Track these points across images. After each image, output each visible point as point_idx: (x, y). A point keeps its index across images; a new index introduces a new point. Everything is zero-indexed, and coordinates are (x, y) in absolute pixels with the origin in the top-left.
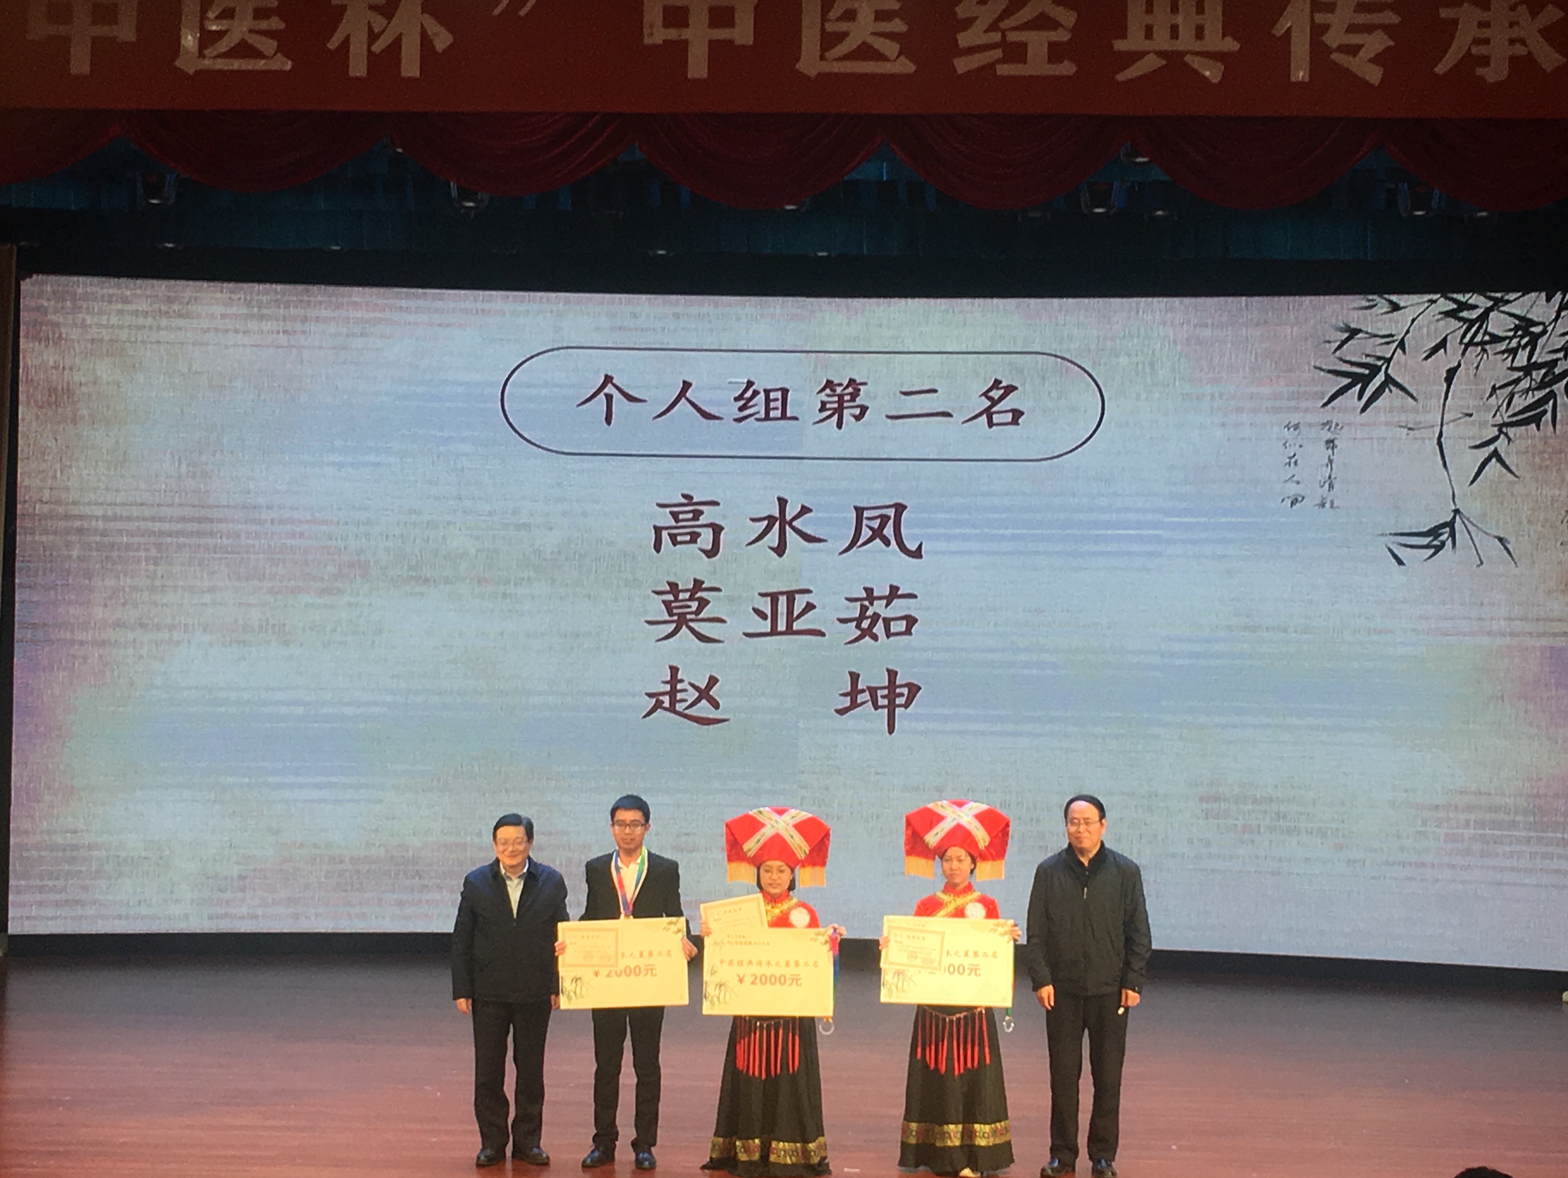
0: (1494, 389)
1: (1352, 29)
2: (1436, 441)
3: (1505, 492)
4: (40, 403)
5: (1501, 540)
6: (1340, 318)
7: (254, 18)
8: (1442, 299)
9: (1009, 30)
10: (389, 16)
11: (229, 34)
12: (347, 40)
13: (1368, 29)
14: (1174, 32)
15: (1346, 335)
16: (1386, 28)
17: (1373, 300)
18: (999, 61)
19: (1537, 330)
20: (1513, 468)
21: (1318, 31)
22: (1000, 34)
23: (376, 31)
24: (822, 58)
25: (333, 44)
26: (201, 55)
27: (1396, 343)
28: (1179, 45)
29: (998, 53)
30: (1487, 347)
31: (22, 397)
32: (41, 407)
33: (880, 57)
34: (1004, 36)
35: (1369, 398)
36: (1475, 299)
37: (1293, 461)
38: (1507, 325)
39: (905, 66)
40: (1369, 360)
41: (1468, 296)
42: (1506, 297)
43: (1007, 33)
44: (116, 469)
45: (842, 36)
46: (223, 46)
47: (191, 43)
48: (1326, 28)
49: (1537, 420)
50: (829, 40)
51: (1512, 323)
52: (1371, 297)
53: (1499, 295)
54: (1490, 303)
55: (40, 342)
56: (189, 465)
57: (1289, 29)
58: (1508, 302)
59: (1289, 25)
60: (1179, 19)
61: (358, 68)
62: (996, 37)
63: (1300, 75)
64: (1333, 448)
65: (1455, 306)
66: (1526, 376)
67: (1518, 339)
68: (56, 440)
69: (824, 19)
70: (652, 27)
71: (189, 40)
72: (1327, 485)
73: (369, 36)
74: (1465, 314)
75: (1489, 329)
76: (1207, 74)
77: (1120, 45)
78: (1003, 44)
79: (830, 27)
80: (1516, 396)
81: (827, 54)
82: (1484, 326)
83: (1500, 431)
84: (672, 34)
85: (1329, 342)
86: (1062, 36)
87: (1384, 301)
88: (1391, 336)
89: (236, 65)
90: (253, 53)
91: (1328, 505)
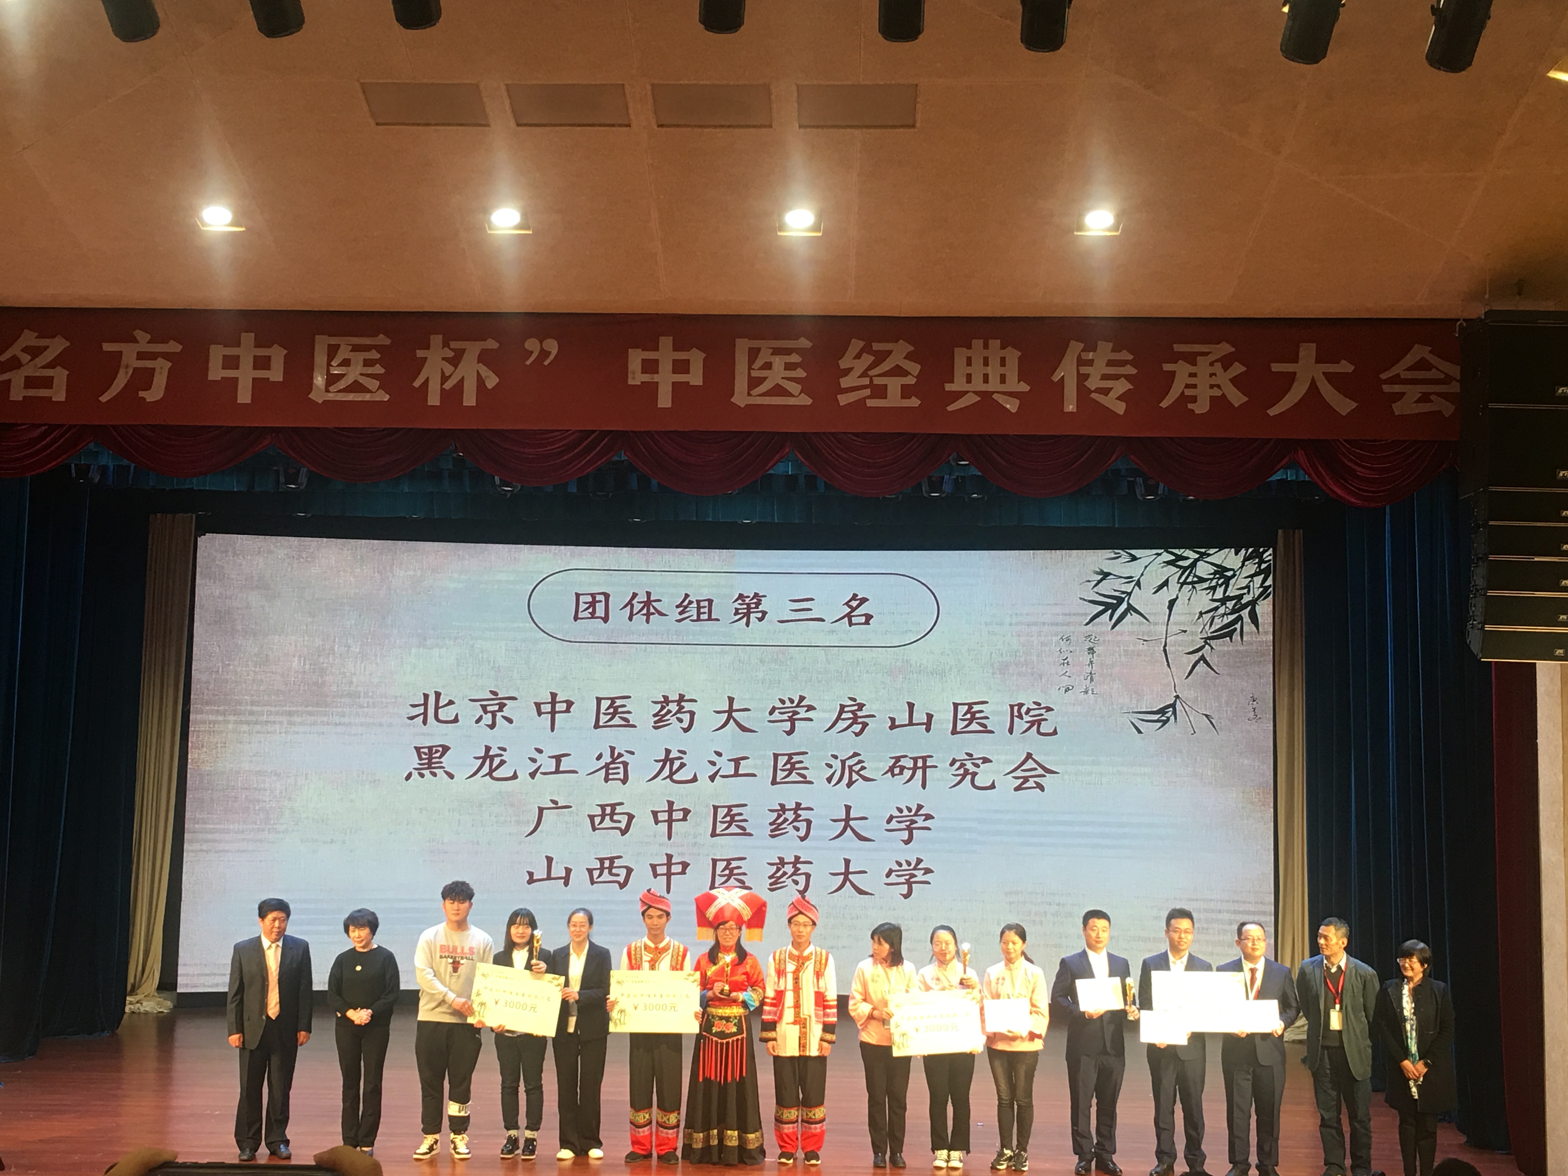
0: (1201, 614)
1: (1105, 377)
2: (1162, 649)
3: (1210, 684)
4: (209, 622)
5: (1207, 716)
6: (1096, 565)
7: (364, 366)
8: (1165, 553)
9: (875, 376)
10: (456, 367)
11: (345, 377)
12: (427, 381)
13: (1116, 377)
14: (986, 379)
15: (1100, 577)
16: (1128, 377)
17: (1119, 553)
18: (869, 397)
19: (1229, 574)
20: (1215, 668)
21: (1082, 378)
22: (868, 379)
23: (447, 375)
24: (749, 394)
25: (417, 384)
26: (327, 391)
27: (1134, 583)
28: (990, 387)
29: (867, 392)
30: (1195, 585)
31: (196, 617)
32: (209, 624)
33: (786, 393)
34: (871, 381)
35: (1117, 620)
36: (1188, 553)
37: (1065, 662)
38: (1209, 571)
39: (805, 400)
40: (1117, 594)
41: (1182, 550)
42: (1208, 552)
43: (874, 378)
44: (260, 667)
45: (762, 380)
46: (342, 384)
47: (321, 382)
48: (1087, 376)
49: (1230, 635)
50: (753, 383)
51: (1212, 569)
52: (1117, 551)
53: (1203, 550)
54: (1198, 556)
55: (210, 579)
56: (311, 665)
57: (1063, 376)
58: (1209, 555)
59: (1062, 374)
60: (989, 370)
61: (434, 400)
62: (866, 381)
63: (1071, 408)
64: (1093, 654)
65: (1174, 558)
66: (1222, 605)
67: (1216, 580)
68: (220, 647)
69: (750, 368)
70: (633, 373)
71: (319, 380)
72: (1089, 678)
73: (442, 378)
74: (1180, 563)
75: (1197, 574)
76: (1008, 406)
77: (948, 387)
78: (871, 385)
79: (754, 374)
80: (1216, 618)
81: (751, 392)
82: (1193, 572)
83: (1206, 643)
84: (646, 378)
85: (1089, 581)
86: (910, 380)
87: (1125, 554)
88: (1131, 577)
89: (351, 397)
90: (363, 389)
91: (1090, 692)
